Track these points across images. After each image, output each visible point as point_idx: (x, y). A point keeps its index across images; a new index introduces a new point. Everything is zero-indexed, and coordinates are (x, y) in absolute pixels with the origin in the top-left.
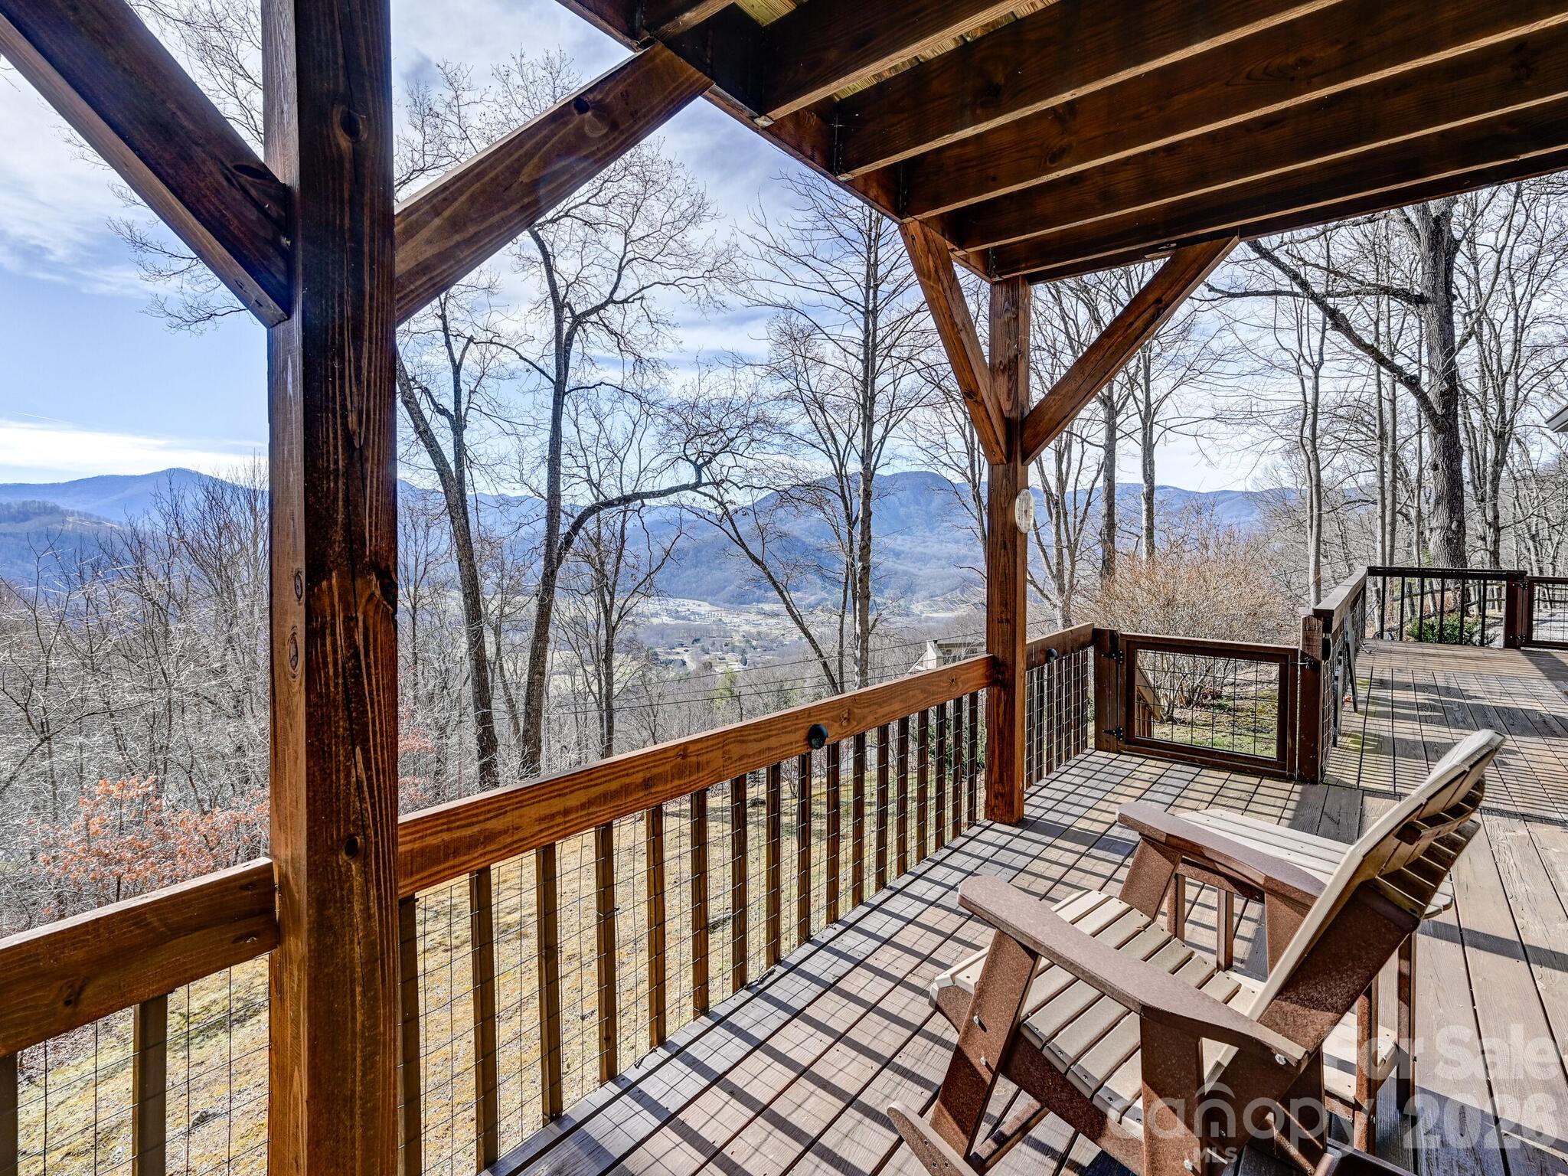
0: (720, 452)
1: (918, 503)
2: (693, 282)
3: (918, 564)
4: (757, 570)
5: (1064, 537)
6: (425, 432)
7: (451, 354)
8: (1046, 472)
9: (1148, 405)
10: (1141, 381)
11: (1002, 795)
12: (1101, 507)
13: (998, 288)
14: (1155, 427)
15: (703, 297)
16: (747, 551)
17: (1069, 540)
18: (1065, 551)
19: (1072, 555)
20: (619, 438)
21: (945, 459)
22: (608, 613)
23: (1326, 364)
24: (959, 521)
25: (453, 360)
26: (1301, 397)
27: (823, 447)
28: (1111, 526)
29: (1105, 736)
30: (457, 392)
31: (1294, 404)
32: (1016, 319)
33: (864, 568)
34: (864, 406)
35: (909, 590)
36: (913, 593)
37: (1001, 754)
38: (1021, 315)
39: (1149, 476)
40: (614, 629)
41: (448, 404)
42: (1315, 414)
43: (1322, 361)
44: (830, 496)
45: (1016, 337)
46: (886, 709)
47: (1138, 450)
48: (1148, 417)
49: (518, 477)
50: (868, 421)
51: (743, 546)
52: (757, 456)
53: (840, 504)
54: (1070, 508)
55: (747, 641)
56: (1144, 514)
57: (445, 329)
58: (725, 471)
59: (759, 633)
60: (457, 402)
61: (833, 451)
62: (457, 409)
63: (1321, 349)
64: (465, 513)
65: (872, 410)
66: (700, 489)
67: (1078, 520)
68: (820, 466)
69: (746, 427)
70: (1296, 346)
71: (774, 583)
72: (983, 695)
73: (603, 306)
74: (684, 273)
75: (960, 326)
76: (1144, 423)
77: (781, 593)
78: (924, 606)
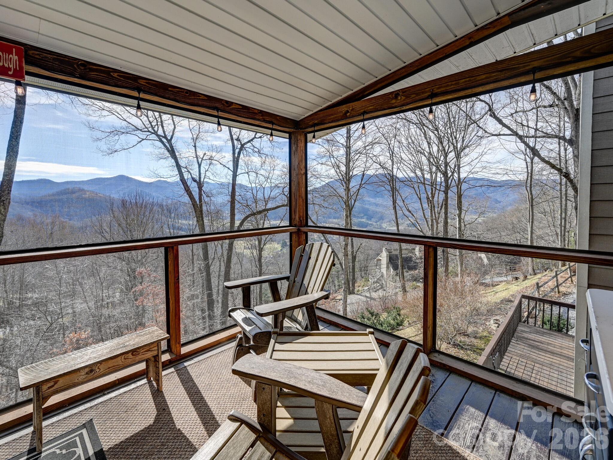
5: (433, 214)
17: (435, 217)
18: (434, 221)
25: (198, 163)
26: (526, 170)
30: (200, 174)
41: (197, 178)
60: (200, 177)
62: (200, 180)
73: (252, 140)
78: (387, 225)
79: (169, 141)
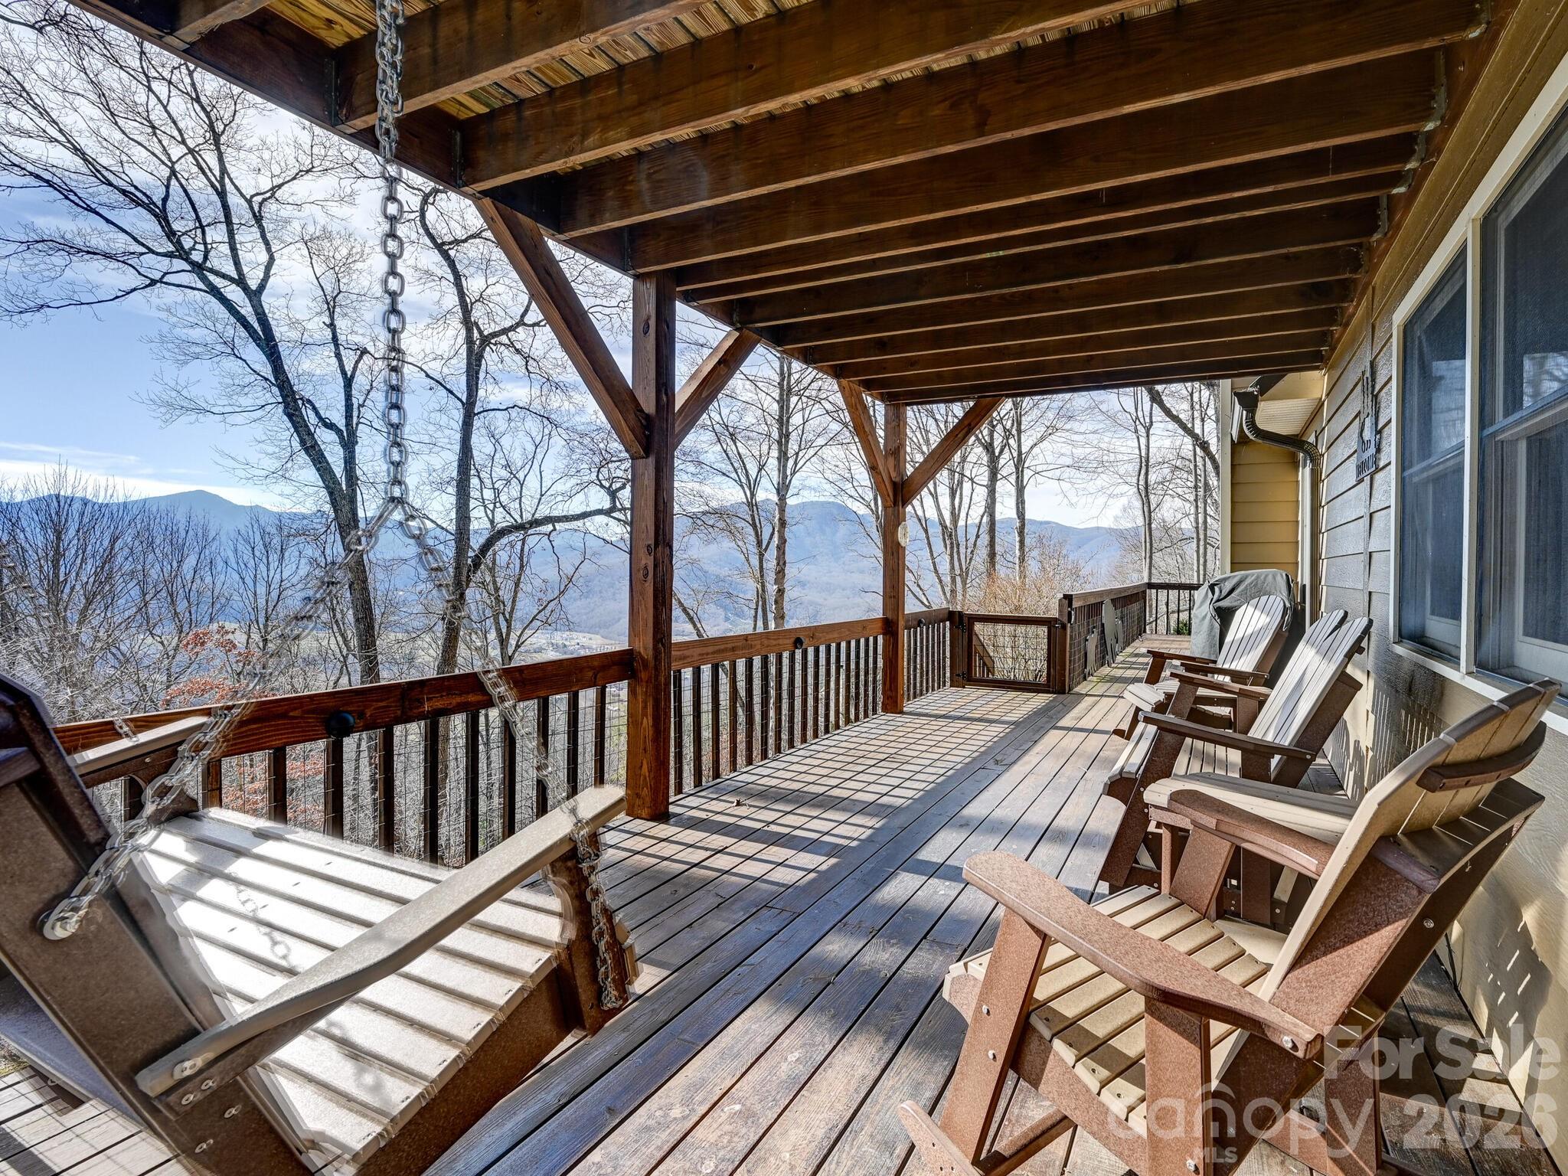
1: (823, 532)
2: (607, 311)
5: (956, 564)
6: (312, 447)
7: (342, 367)
8: (941, 506)
9: (1020, 453)
10: (1014, 432)
11: (891, 698)
12: (985, 539)
13: (890, 407)
14: (1026, 471)
15: (616, 325)
17: (961, 569)
18: (958, 579)
19: (964, 583)
20: (517, 459)
21: (852, 492)
22: (503, 641)
23: (1155, 425)
24: (865, 551)
25: (343, 372)
26: (1137, 452)
27: (734, 475)
28: (992, 555)
29: (955, 677)
31: (1131, 456)
32: (899, 426)
33: (779, 590)
34: (779, 443)
38: (902, 424)
39: (1021, 514)
41: (338, 418)
42: (1147, 466)
43: (1151, 422)
44: (741, 524)
45: (899, 436)
46: (831, 636)
47: (1013, 491)
48: (1019, 464)
53: (750, 530)
54: (962, 539)
56: (1017, 545)
57: (335, 339)
60: (349, 416)
61: (744, 480)
62: (348, 424)
63: (1151, 414)
65: (786, 447)
66: (614, 515)
67: (969, 550)
68: (731, 494)
70: (1133, 411)
71: (685, 610)
72: (880, 639)
73: (512, 328)
74: (599, 301)
76: (1017, 468)
77: (691, 619)
79: (254, 296)
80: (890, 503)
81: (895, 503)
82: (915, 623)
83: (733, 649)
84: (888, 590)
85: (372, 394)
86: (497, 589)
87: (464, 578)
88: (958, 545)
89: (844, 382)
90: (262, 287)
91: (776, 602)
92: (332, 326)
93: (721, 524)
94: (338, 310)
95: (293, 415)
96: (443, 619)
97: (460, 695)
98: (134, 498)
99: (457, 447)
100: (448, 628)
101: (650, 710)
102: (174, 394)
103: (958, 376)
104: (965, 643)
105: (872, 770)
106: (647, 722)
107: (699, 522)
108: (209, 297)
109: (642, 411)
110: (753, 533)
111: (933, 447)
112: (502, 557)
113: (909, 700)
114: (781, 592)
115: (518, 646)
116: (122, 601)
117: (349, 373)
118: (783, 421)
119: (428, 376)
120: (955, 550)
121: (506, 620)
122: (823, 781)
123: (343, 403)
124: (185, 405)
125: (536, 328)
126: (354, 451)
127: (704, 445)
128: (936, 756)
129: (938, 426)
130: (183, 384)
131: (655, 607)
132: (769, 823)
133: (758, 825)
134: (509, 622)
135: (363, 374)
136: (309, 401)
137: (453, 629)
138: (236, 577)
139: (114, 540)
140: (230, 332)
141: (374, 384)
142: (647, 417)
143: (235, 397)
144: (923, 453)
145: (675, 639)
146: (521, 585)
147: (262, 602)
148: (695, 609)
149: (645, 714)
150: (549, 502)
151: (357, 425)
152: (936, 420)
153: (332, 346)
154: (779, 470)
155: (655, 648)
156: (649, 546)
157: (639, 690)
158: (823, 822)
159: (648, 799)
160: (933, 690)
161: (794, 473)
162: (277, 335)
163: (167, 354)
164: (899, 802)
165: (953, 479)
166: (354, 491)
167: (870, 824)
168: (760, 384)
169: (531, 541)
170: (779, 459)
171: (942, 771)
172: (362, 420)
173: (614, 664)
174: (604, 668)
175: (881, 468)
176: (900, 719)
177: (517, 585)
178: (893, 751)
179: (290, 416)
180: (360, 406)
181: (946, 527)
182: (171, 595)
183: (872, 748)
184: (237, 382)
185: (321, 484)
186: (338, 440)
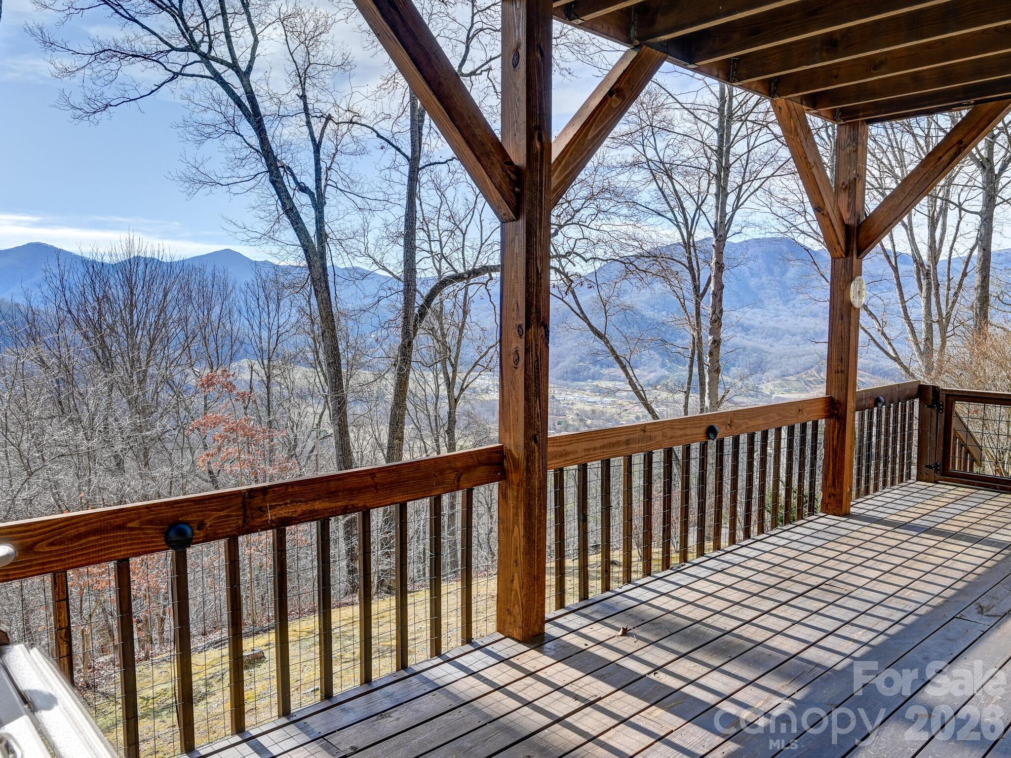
0: (565, 224)
1: (770, 272)
3: (770, 340)
4: (599, 345)
5: (934, 308)
6: (291, 209)
7: (311, 133)
8: (917, 240)
11: (834, 495)
13: (843, 128)
16: (589, 324)
17: (940, 314)
18: (936, 326)
19: (943, 330)
22: (450, 384)
25: (313, 139)
27: (670, 215)
28: (984, 297)
29: (925, 469)
30: (318, 170)
32: (856, 151)
33: (714, 341)
34: (717, 177)
35: (759, 367)
36: (763, 371)
37: (834, 466)
38: (860, 148)
40: (456, 401)
44: (676, 267)
45: (856, 165)
46: (754, 423)
49: (363, 250)
50: (722, 193)
51: (585, 319)
52: (604, 228)
53: (687, 275)
54: (942, 278)
55: (581, 420)
57: (306, 108)
58: (572, 242)
59: (593, 411)
60: (318, 180)
61: (680, 220)
62: (318, 187)
64: (327, 287)
65: (726, 181)
67: (952, 292)
68: (666, 235)
69: (592, 197)
71: (617, 358)
72: (822, 423)
75: (812, 164)
77: (624, 368)
78: (775, 386)
79: (244, 76)
80: (840, 253)
81: (848, 252)
82: (871, 402)
83: (628, 442)
84: (834, 363)
85: (337, 158)
86: (444, 335)
87: (411, 328)
88: (937, 286)
89: (781, 101)
90: (250, 68)
91: (711, 354)
92: (303, 97)
93: (655, 269)
94: (308, 81)
95: (276, 181)
96: (395, 365)
97: (306, 502)
98: (176, 260)
99: (404, 202)
100: (398, 374)
101: (521, 519)
102: (194, 171)
103: (946, 75)
104: (941, 426)
105: (800, 602)
106: (519, 531)
107: (631, 267)
108: (215, 83)
109: (511, 163)
110: (689, 277)
111: (911, 168)
112: (448, 305)
113: (858, 496)
114: (717, 343)
115: (462, 390)
116: (174, 343)
117: (317, 140)
118: (723, 151)
119: (379, 136)
120: (933, 292)
121: (452, 365)
122: (734, 611)
123: (314, 167)
124: (202, 179)
125: (473, 77)
126: (323, 211)
127: (638, 185)
128: (891, 590)
129: (917, 142)
130: (200, 161)
131: (527, 399)
132: (657, 669)
133: (643, 670)
134: (454, 367)
135: (330, 139)
136: (288, 168)
137: (403, 375)
138: (246, 323)
139: (165, 296)
140: (231, 112)
141: (339, 148)
142: (517, 170)
143: (236, 169)
144: (896, 177)
145: (551, 434)
146: (465, 331)
147: (265, 345)
148: (628, 357)
149: (516, 523)
150: (486, 252)
151: (325, 187)
152: (914, 135)
153: (303, 116)
154: (717, 208)
155: (527, 446)
156: (520, 326)
157: (511, 494)
158: (726, 679)
159: (519, 619)
160: (892, 484)
161: (736, 208)
162: (262, 110)
163: (189, 137)
164: (830, 660)
165: (934, 205)
166: (323, 247)
167: (787, 691)
168: (699, 113)
169: (472, 290)
170: (717, 195)
171: (897, 616)
172: (329, 182)
173: (481, 464)
174: (468, 469)
175: (829, 208)
176: (845, 525)
177: (461, 331)
178: (831, 574)
179: (273, 183)
180: (329, 169)
181: (922, 265)
182: (205, 338)
183: (803, 567)
184: (237, 156)
185: (298, 243)
186: (310, 202)
